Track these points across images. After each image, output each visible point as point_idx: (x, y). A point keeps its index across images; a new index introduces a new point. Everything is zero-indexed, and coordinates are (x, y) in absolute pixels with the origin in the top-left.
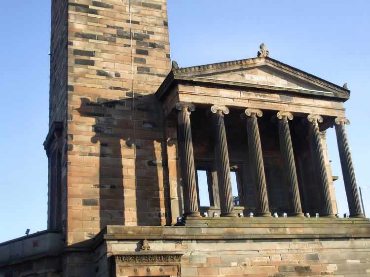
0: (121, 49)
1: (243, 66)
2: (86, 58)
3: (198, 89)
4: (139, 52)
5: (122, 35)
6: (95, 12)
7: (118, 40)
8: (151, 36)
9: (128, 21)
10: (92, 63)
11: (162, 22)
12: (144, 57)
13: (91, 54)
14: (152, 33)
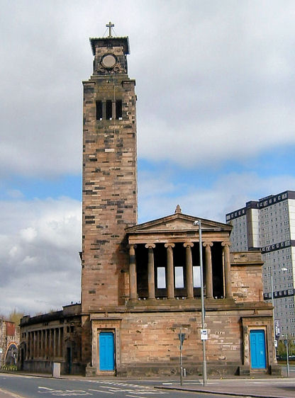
0: (109, 212)
1: (164, 221)
2: (91, 220)
3: (139, 237)
4: (118, 212)
5: (110, 203)
6: (95, 193)
7: (107, 207)
8: (126, 202)
9: (113, 195)
10: (94, 222)
11: (132, 192)
12: (121, 214)
13: (93, 217)
14: (126, 199)
